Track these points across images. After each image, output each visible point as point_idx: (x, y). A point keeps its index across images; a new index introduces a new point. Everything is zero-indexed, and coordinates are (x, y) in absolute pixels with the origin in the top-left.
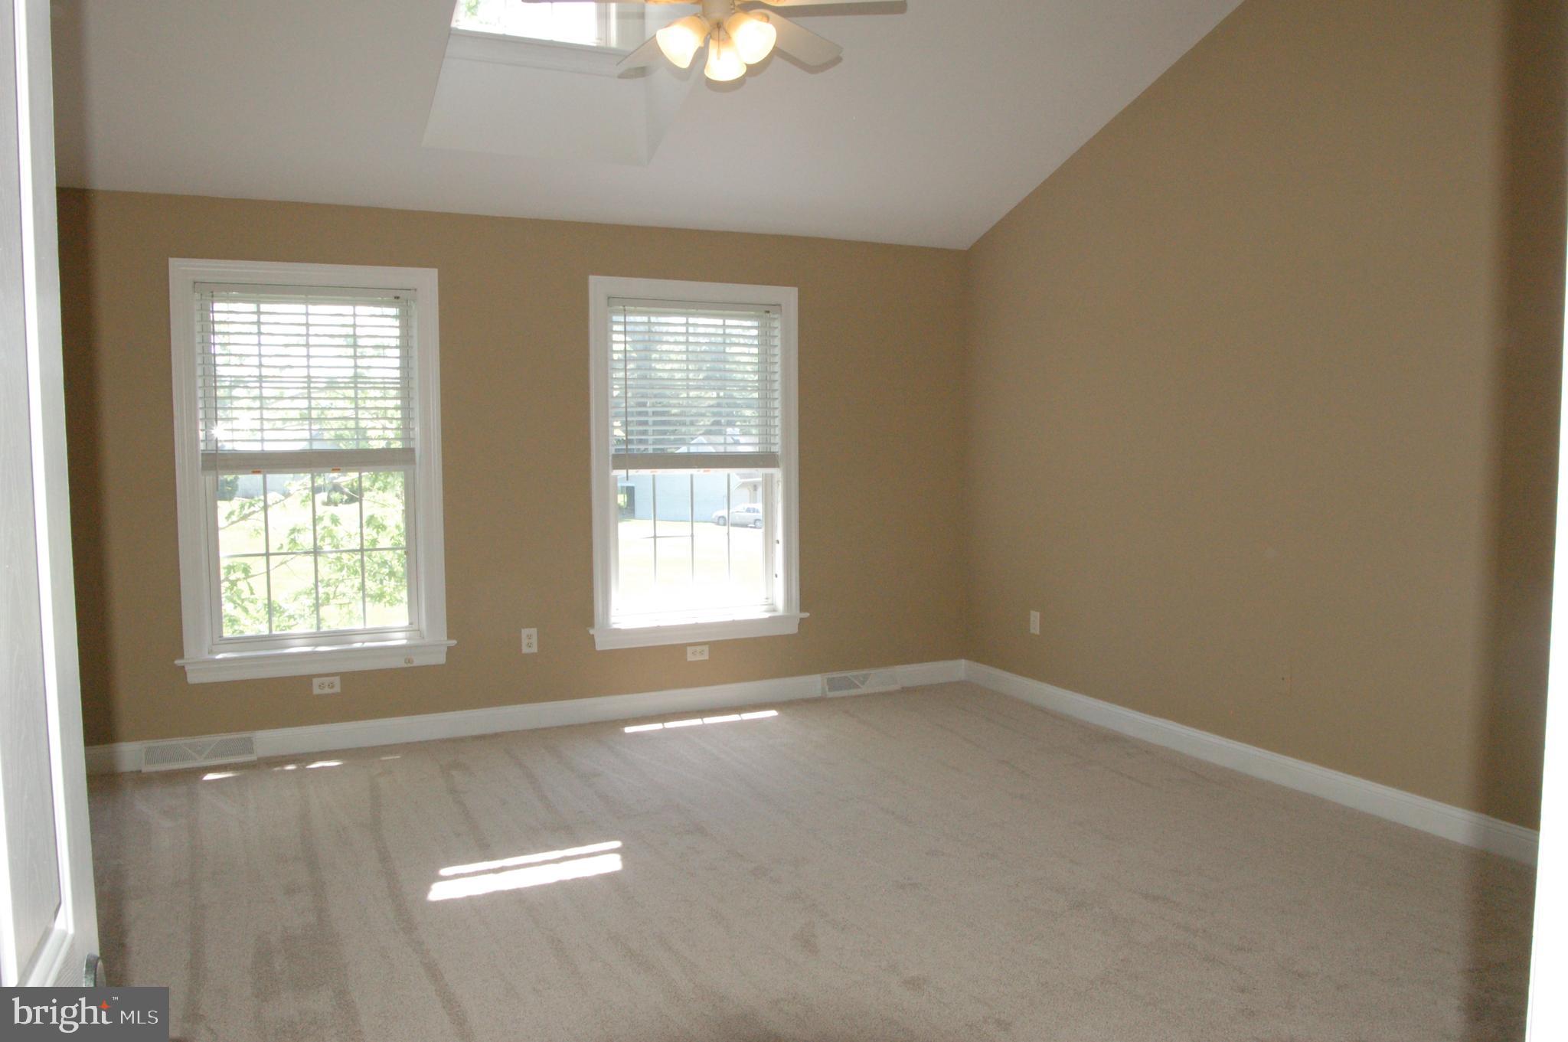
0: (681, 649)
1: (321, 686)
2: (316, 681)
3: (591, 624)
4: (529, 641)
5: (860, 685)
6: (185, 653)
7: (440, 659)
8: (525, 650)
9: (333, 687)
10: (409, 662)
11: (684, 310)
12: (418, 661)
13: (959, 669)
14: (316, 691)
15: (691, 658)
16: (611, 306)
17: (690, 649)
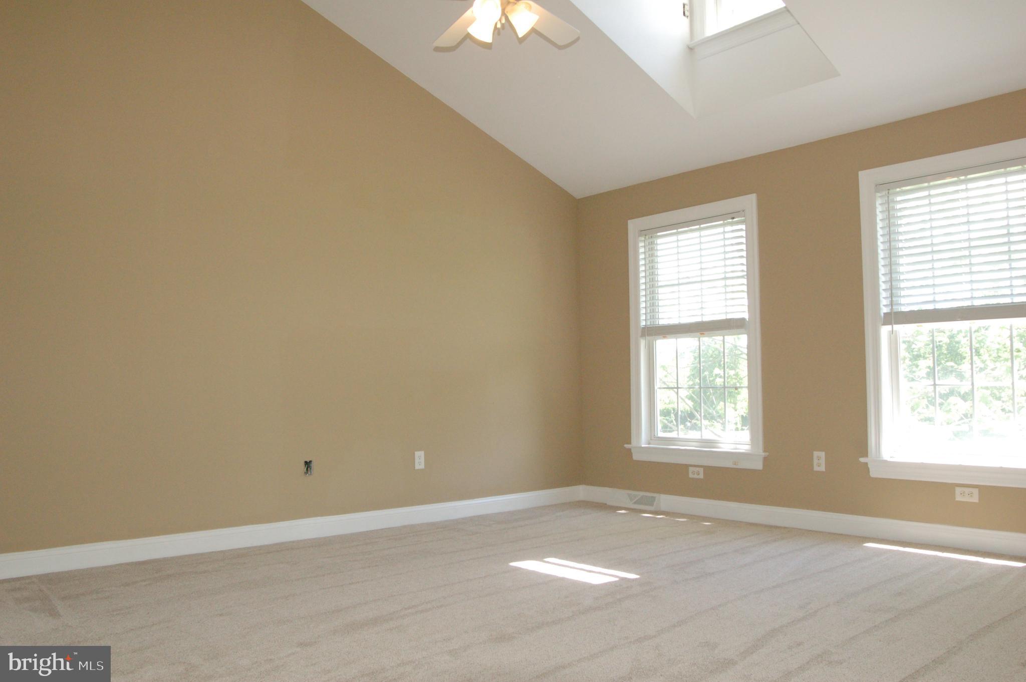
1: (693, 473)
2: (690, 469)
3: (865, 452)
4: (819, 461)
6: (632, 441)
7: (759, 466)
8: (816, 468)
9: (699, 474)
10: (735, 464)
12: (743, 465)
14: (691, 476)
15: (959, 498)
16: (878, 192)
17: (958, 490)
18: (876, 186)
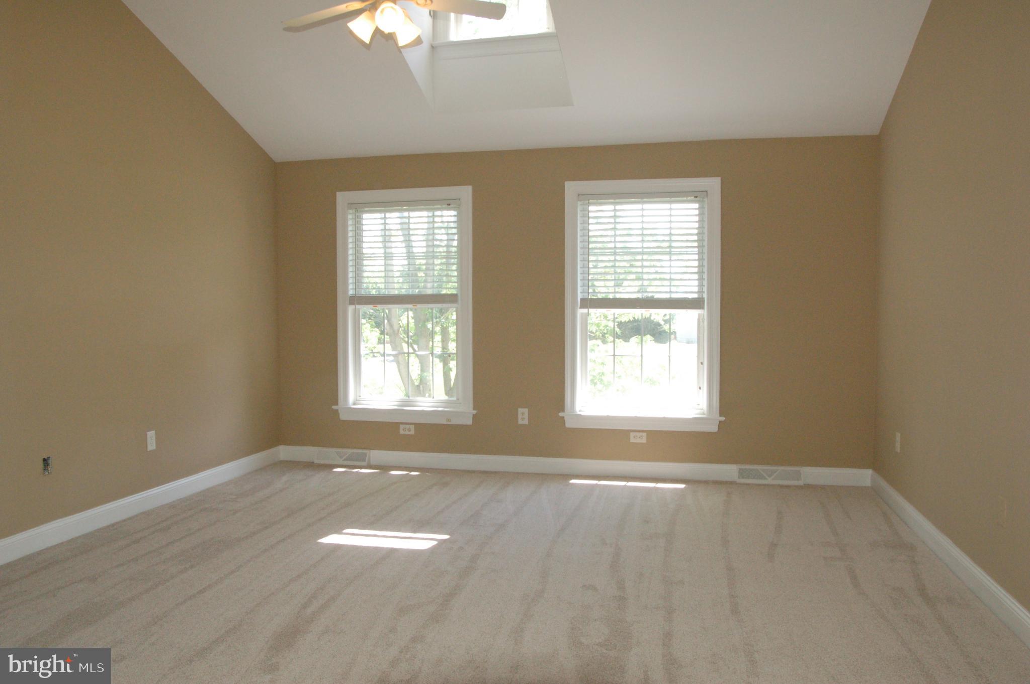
0: (626, 433)
1: (404, 430)
2: (402, 427)
3: (562, 409)
4: (523, 416)
5: (767, 477)
6: (338, 403)
7: (469, 422)
8: (520, 422)
9: (410, 431)
10: (448, 421)
11: (639, 200)
12: (455, 421)
13: (865, 477)
14: (402, 432)
15: (632, 440)
16: (581, 201)
17: (632, 434)
18: (579, 195)
